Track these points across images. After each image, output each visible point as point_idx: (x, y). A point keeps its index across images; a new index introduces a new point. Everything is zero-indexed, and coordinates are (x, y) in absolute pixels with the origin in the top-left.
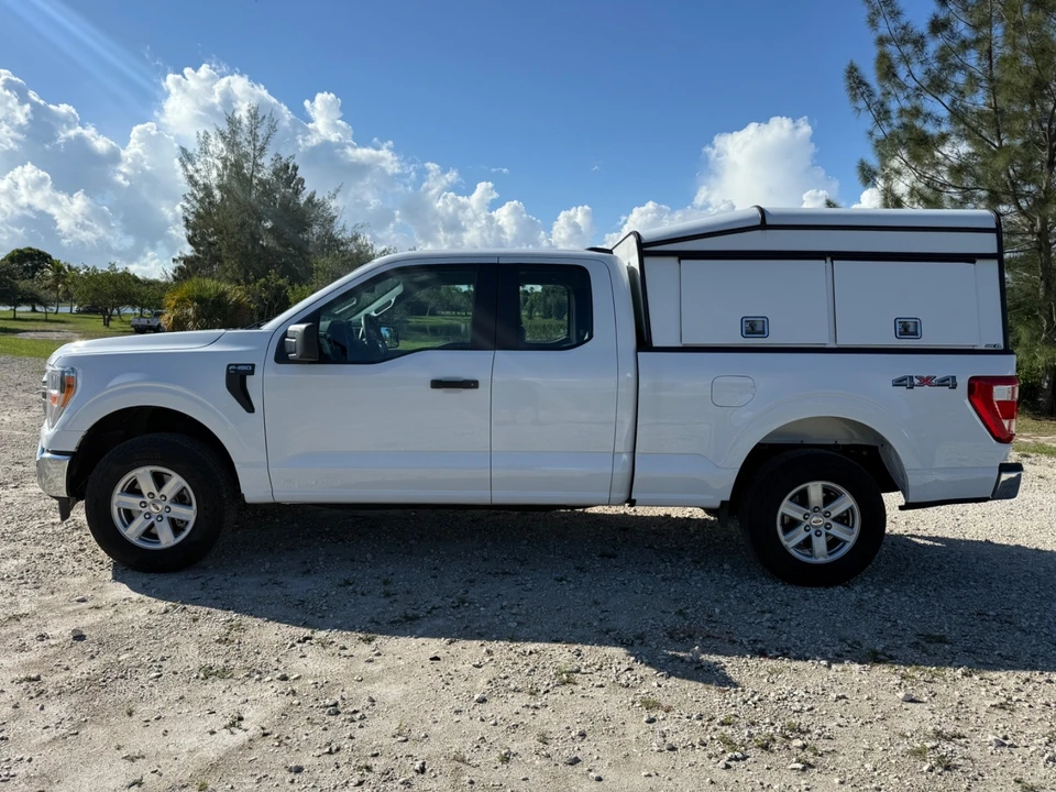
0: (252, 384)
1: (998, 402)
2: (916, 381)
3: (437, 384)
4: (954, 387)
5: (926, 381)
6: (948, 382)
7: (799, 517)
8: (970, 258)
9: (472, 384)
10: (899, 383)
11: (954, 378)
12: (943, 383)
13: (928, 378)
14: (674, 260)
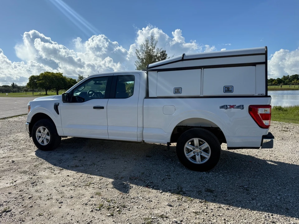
0: (59, 107)
1: (260, 114)
2: (228, 107)
3: (95, 108)
4: (243, 109)
6: (242, 107)
7: (191, 149)
8: (254, 64)
9: (103, 108)
10: (222, 107)
11: (243, 106)
12: (238, 107)
13: (233, 106)
14: (156, 72)
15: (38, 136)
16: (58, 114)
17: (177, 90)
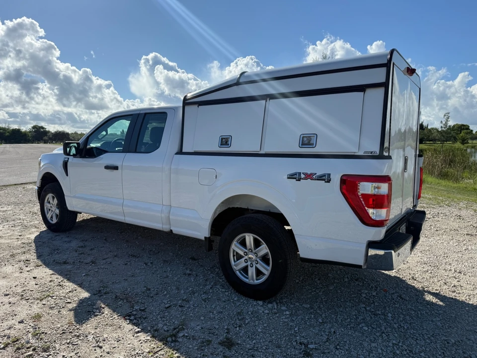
0: (68, 165)
1: (362, 195)
2: (303, 176)
3: (107, 167)
4: (329, 181)
5: (309, 176)
6: (326, 178)
7: (242, 253)
8: (361, 88)
9: (116, 168)
10: (291, 177)
11: (329, 175)
12: (320, 178)
13: (312, 174)
14: (196, 106)
15: (47, 208)
16: (67, 175)
17: (225, 141)
